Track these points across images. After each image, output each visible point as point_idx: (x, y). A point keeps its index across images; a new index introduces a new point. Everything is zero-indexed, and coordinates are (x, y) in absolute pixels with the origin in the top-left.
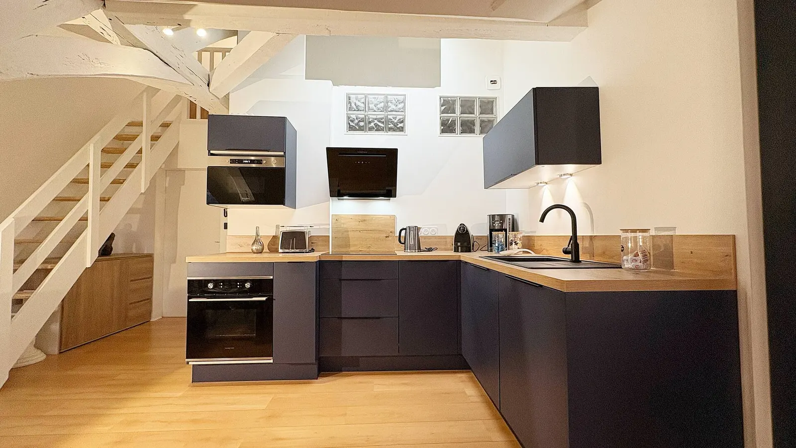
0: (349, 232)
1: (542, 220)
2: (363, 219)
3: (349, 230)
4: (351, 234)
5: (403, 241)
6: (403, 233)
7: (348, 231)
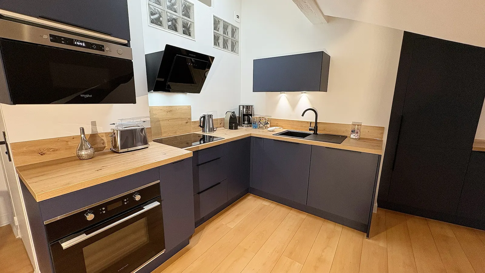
0: (161, 122)
1: (303, 115)
2: (170, 110)
3: (160, 119)
4: (162, 123)
5: (202, 125)
6: (202, 119)
7: (159, 121)
